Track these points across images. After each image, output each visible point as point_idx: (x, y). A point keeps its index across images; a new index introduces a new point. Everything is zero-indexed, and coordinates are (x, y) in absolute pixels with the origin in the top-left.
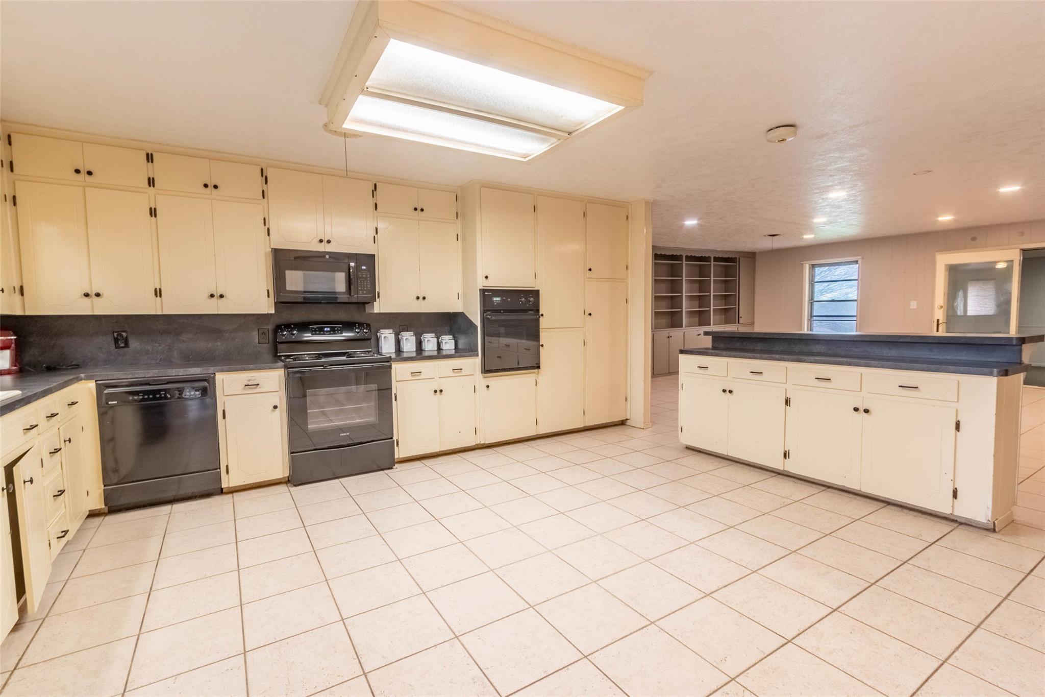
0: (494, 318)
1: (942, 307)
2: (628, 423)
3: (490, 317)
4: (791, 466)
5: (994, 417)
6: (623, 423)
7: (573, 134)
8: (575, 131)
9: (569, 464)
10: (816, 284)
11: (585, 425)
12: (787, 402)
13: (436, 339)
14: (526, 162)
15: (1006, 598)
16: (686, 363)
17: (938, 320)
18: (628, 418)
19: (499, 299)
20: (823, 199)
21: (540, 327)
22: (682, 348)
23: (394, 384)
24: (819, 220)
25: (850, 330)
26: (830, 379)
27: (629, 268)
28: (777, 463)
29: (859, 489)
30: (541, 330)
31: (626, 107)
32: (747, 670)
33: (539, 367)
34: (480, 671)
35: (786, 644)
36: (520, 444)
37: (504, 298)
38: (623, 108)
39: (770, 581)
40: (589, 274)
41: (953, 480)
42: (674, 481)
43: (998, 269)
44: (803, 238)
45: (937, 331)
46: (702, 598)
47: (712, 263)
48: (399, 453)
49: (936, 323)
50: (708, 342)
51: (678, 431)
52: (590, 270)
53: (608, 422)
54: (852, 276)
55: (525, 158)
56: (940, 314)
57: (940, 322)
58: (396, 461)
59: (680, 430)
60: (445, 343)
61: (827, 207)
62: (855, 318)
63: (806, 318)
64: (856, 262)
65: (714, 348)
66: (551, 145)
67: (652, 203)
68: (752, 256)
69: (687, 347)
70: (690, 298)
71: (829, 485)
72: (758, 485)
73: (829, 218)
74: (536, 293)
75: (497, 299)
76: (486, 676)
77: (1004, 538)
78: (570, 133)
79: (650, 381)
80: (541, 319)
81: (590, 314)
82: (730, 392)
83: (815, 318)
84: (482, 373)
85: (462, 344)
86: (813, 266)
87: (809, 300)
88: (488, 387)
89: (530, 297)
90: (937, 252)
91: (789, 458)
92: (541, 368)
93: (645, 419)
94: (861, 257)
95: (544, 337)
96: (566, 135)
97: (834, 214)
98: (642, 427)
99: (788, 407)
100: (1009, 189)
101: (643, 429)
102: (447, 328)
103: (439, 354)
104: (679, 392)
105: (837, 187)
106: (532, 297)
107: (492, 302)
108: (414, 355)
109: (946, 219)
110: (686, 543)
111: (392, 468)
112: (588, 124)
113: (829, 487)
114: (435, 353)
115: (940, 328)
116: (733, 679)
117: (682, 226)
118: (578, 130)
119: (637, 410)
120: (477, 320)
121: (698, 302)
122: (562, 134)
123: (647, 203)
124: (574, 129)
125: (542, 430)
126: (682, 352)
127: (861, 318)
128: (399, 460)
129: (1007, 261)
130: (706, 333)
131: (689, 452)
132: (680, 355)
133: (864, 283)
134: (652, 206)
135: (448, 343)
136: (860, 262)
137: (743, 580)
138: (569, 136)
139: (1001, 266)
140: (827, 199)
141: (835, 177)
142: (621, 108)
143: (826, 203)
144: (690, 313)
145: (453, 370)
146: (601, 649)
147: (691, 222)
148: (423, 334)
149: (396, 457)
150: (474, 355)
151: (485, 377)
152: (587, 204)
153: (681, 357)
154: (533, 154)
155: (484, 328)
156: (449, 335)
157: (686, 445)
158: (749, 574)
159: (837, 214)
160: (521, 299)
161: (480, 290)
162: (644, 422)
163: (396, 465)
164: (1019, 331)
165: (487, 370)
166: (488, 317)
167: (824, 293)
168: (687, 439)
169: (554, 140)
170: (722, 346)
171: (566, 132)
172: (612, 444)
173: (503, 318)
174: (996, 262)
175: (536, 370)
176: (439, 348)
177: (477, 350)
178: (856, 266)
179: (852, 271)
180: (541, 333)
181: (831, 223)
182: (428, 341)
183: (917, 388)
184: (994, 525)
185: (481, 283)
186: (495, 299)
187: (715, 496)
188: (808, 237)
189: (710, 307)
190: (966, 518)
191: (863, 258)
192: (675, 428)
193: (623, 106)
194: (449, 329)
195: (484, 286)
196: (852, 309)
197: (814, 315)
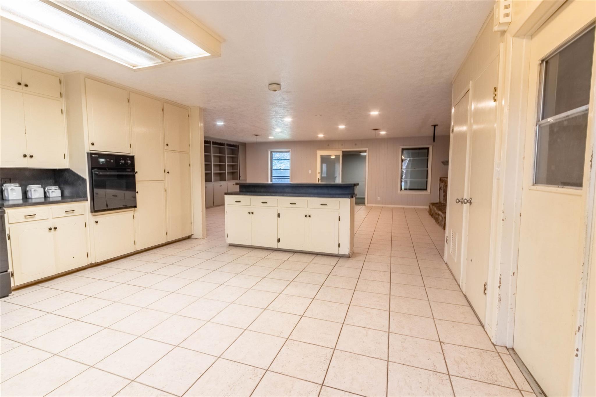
0: (101, 173)
1: (319, 173)
2: (193, 237)
3: (98, 173)
4: (281, 246)
5: (350, 214)
6: (189, 237)
7: (174, 61)
8: (175, 59)
9: (165, 265)
10: (273, 161)
11: (167, 241)
12: (278, 215)
13: (43, 189)
14: (134, 69)
15: (359, 279)
16: (229, 199)
17: (318, 178)
18: (193, 234)
19: (103, 160)
20: (282, 120)
21: (136, 180)
22: (226, 192)
23: (7, 226)
24: (278, 130)
25: (287, 181)
26: (295, 204)
27: (190, 145)
28: (275, 245)
29: (307, 250)
30: (136, 182)
31: (211, 55)
32: (291, 333)
33: (135, 207)
34: (159, 390)
35: (301, 317)
36: (123, 259)
37: (108, 160)
38: (210, 55)
39: (287, 296)
40: (166, 147)
41: (338, 240)
42: (229, 263)
43: (332, 158)
44: (269, 138)
45: (318, 182)
46: (263, 311)
47: (226, 147)
48: (15, 282)
49: (318, 179)
50: (237, 189)
51: (225, 236)
52: (167, 145)
53: (181, 237)
54: (282, 158)
55: (134, 67)
56: (319, 176)
57: (319, 179)
58: (12, 289)
59: (226, 236)
60: (52, 192)
61: (282, 125)
62: (289, 178)
63: (270, 177)
64: (289, 151)
65: (241, 191)
66: (156, 63)
67: (203, 109)
68: (244, 145)
69: (229, 191)
70: (215, 165)
71: (296, 251)
72: (268, 257)
73: (282, 130)
74: (132, 158)
75: (102, 160)
76: (164, 391)
77: (353, 259)
78: (172, 60)
79: (205, 212)
80: (136, 175)
81: (168, 173)
82: (252, 213)
83: (273, 177)
84: (91, 212)
85: (67, 193)
86: (272, 152)
87: (271, 169)
88: (97, 222)
89: (128, 160)
90: (318, 149)
91: (280, 242)
92: (137, 206)
93: (203, 233)
94: (290, 149)
95: (139, 187)
96: (169, 60)
97: (284, 128)
98: (202, 238)
99: (279, 218)
100: (342, 127)
101: (202, 239)
102: (51, 181)
103: (46, 200)
104: (225, 215)
105: (288, 116)
106: (129, 160)
107: (99, 162)
108: (21, 202)
109: (321, 136)
110: (247, 290)
111: (8, 296)
112: (187, 57)
113: (295, 252)
114: (43, 200)
115: (319, 181)
116: (287, 339)
117: (215, 125)
118: (177, 59)
119: (198, 229)
120: (86, 176)
121: (219, 168)
122: (167, 59)
123: (200, 108)
124: (175, 58)
125: (139, 248)
126: (226, 194)
127: (292, 177)
128: (15, 288)
129: (335, 155)
130: (237, 184)
131: (231, 247)
132: (225, 195)
133: (292, 161)
134: (204, 112)
135: (54, 192)
136: (290, 151)
137: (277, 298)
138: (171, 61)
139: (333, 157)
140: (284, 121)
141: (289, 112)
142: (208, 55)
143: (282, 123)
144: (216, 174)
145: (66, 211)
146: (226, 350)
147: (220, 123)
148: (28, 185)
149: (12, 285)
150: (84, 200)
151: (94, 216)
152: (164, 104)
153: (226, 196)
154: (140, 66)
155: (92, 180)
156: (54, 186)
157: (230, 243)
158: (279, 295)
159: (285, 128)
160: (121, 161)
161: (88, 153)
162: (203, 235)
163: (13, 293)
164: (342, 182)
165: (95, 210)
166: (96, 172)
167: (276, 165)
168: (230, 241)
169: (159, 61)
170: (244, 190)
171: (169, 58)
172: (187, 249)
173: (108, 173)
174: (330, 155)
175: (133, 209)
176: (46, 197)
177: (87, 197)
178: (288, 153)
179: (287, 156)
180: (136, 184)
181: (282, 132)
182: (34, 190)
183: (326, 205)
184: (350, 255)
185: (88, 148)
186: (101, 160)
187: (252, 266)
188: (271, 138)
189: (226, 171)
190: (342, 254)
191: (291, 150)
192: (223, 235)
193: (210, 54)
194: (54, 181)
195: (90, 150)
196: (288, 173)
197: (273, 175)
